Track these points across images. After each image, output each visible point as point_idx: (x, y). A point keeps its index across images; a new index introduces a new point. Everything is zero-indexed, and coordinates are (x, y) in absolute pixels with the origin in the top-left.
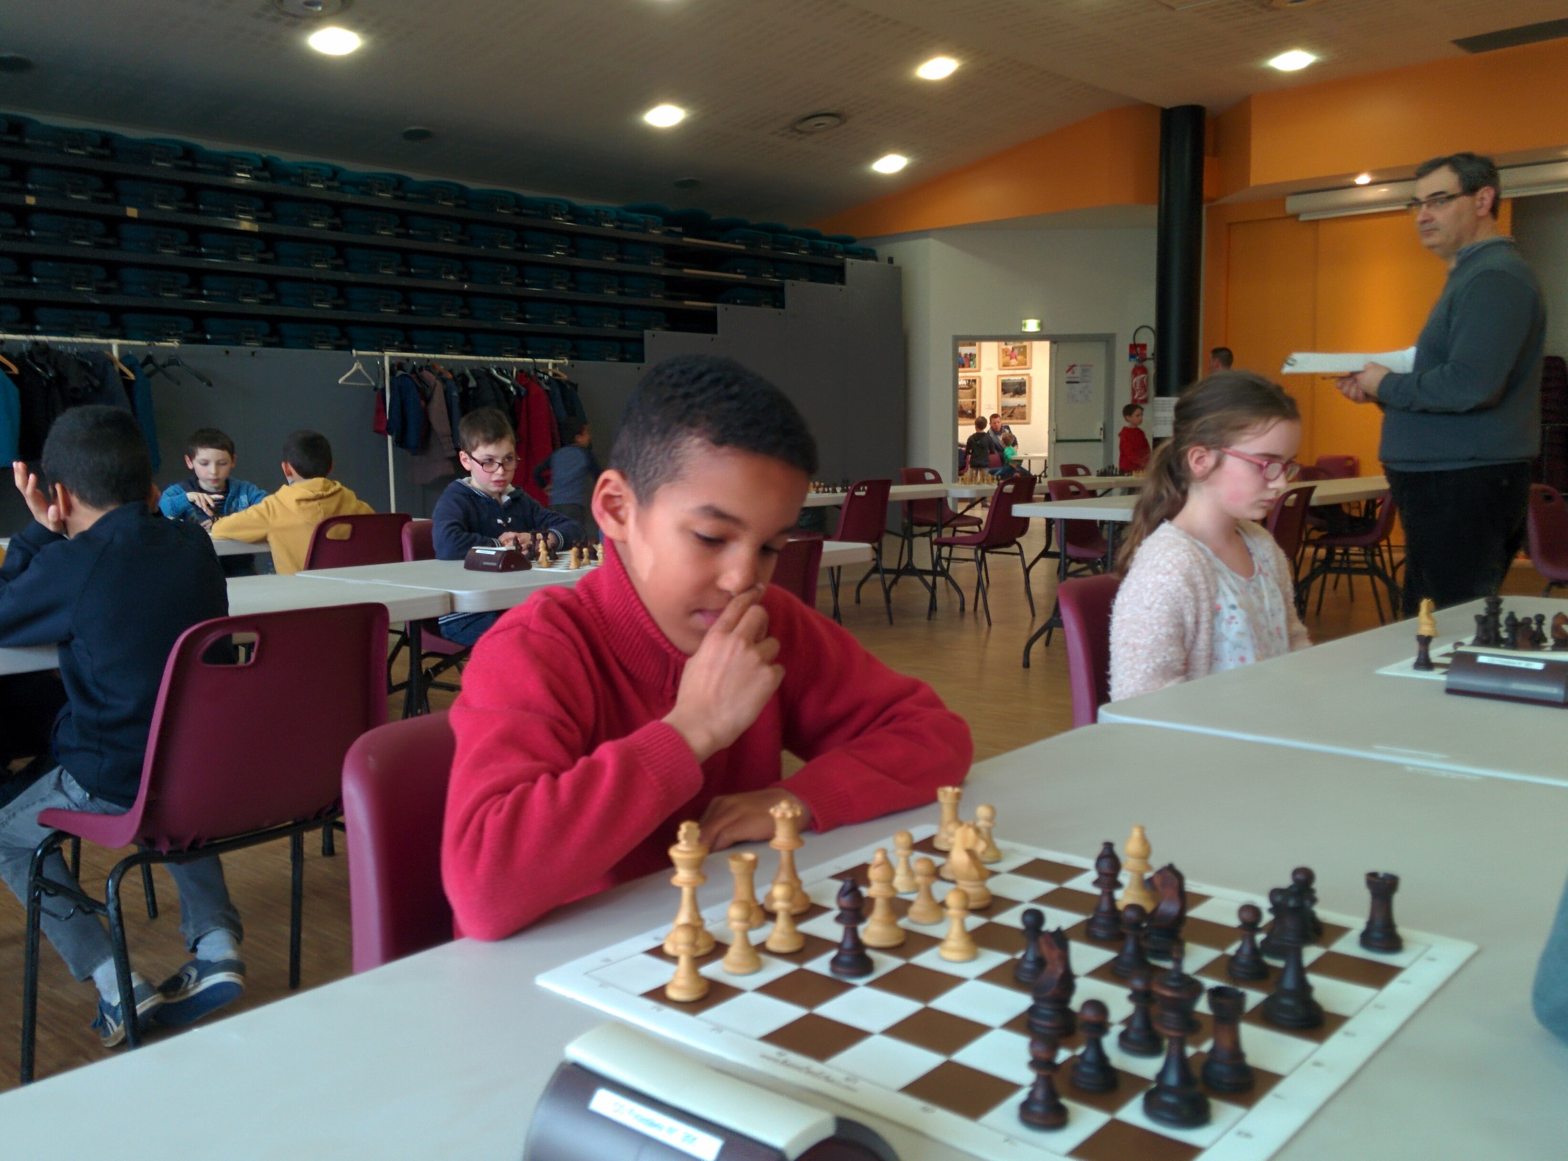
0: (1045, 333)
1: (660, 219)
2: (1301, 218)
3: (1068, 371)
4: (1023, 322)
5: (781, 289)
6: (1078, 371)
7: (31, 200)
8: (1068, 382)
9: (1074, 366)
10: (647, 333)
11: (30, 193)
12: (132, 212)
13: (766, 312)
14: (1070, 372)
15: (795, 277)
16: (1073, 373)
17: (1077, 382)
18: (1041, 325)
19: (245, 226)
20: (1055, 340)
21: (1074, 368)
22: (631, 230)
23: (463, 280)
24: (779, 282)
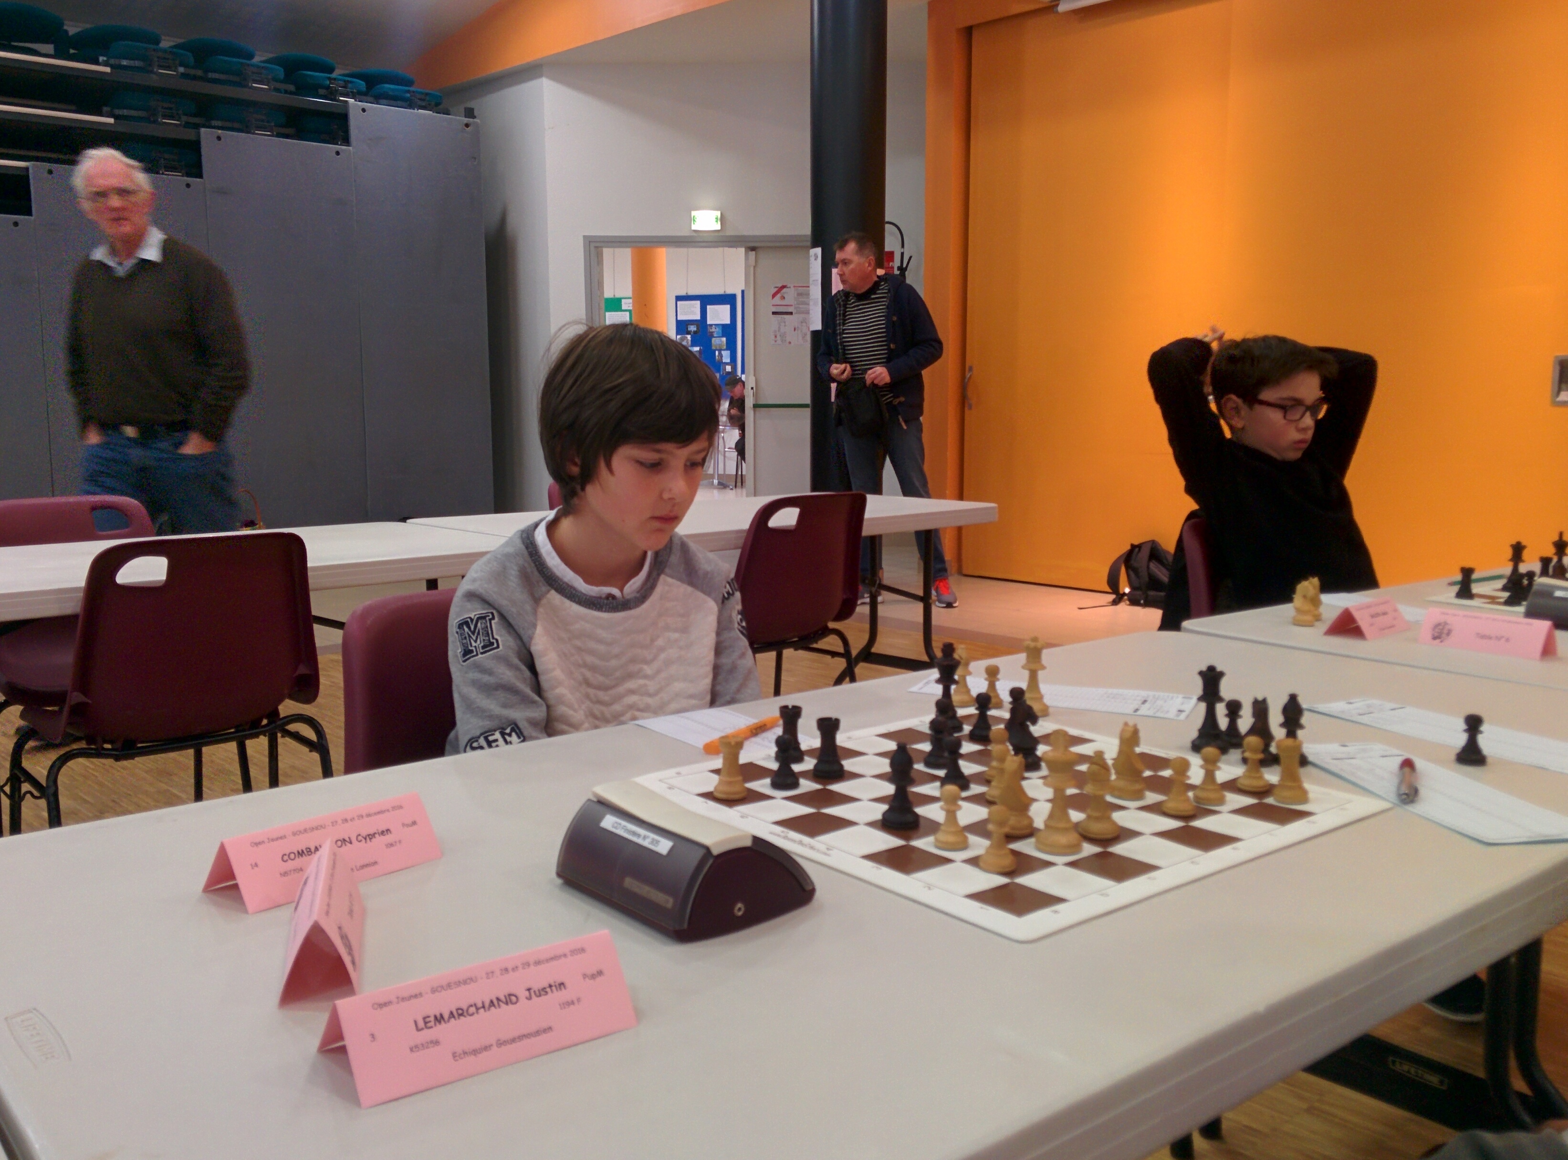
0: (730, 232)
3: (774, 296)
4: (694, 213)
5: (197, 143)
6: (790, 295)
8: (774, 313)
9: (784, 287)
14: (779, 296)
16: (783, 298)
17: (791, 313)
18: (723, 219)
20: (753, 246)
21: (784, 290)
24: (189, 135)
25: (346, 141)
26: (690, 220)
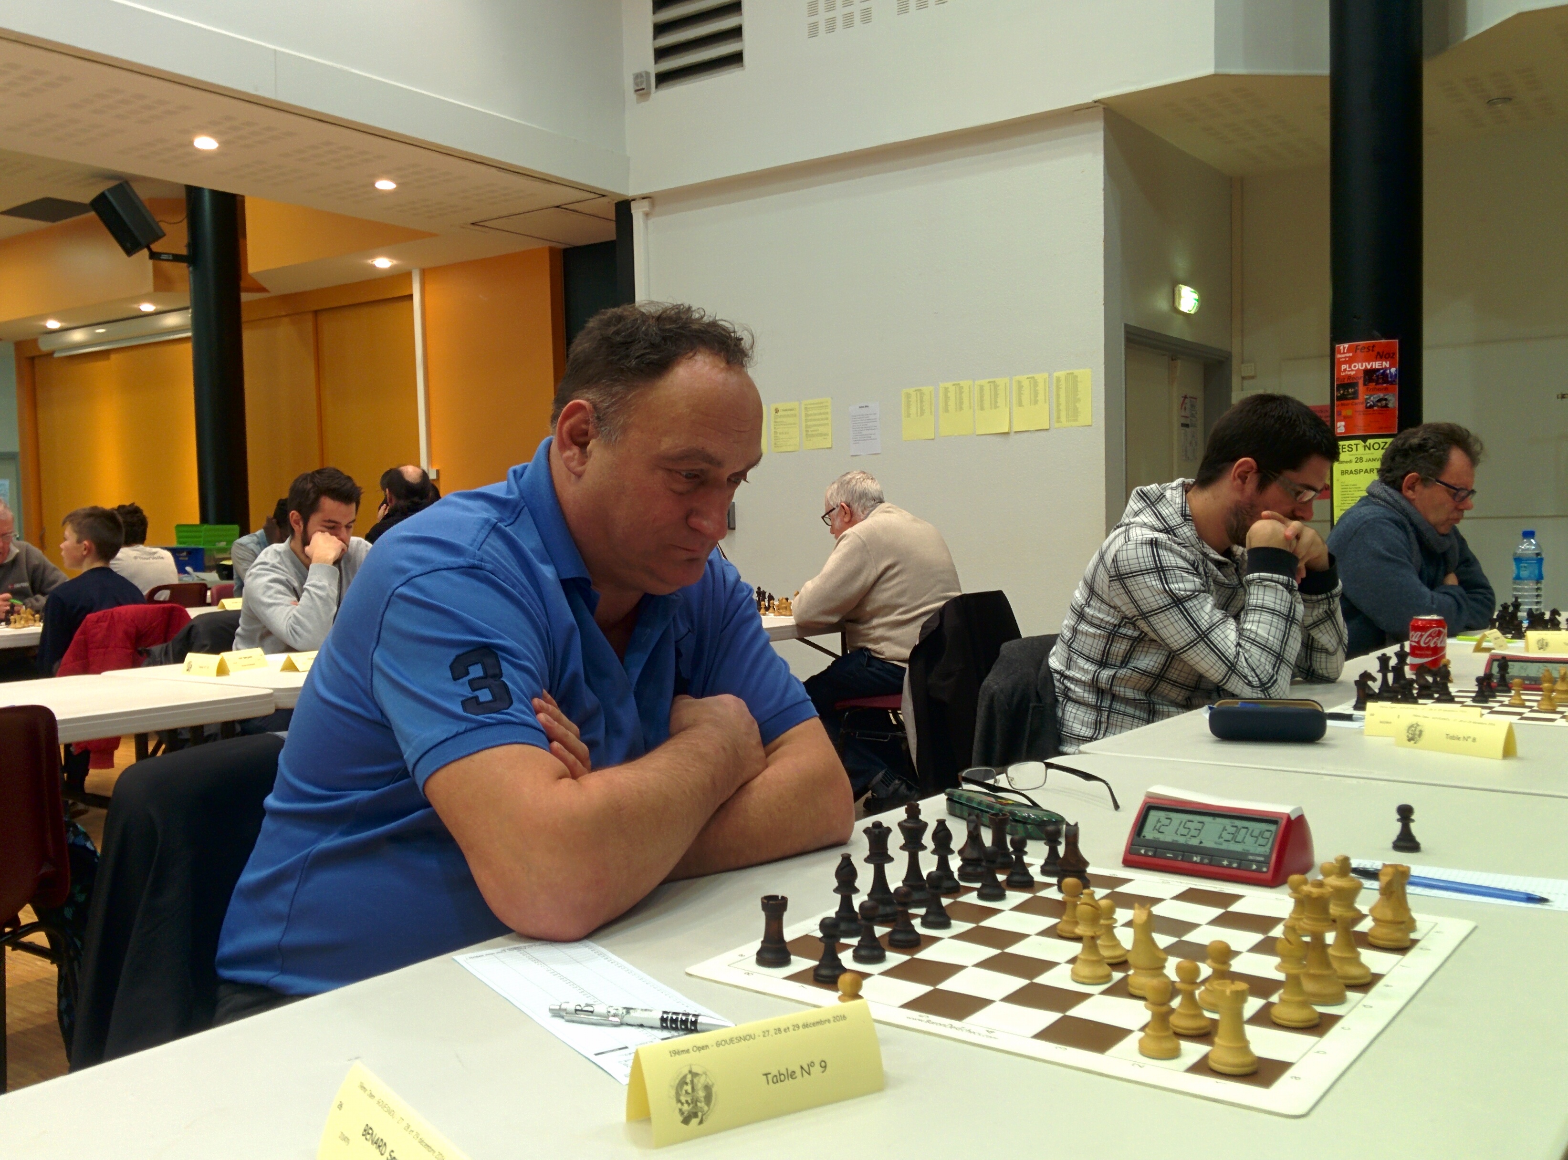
2: (56, 355)
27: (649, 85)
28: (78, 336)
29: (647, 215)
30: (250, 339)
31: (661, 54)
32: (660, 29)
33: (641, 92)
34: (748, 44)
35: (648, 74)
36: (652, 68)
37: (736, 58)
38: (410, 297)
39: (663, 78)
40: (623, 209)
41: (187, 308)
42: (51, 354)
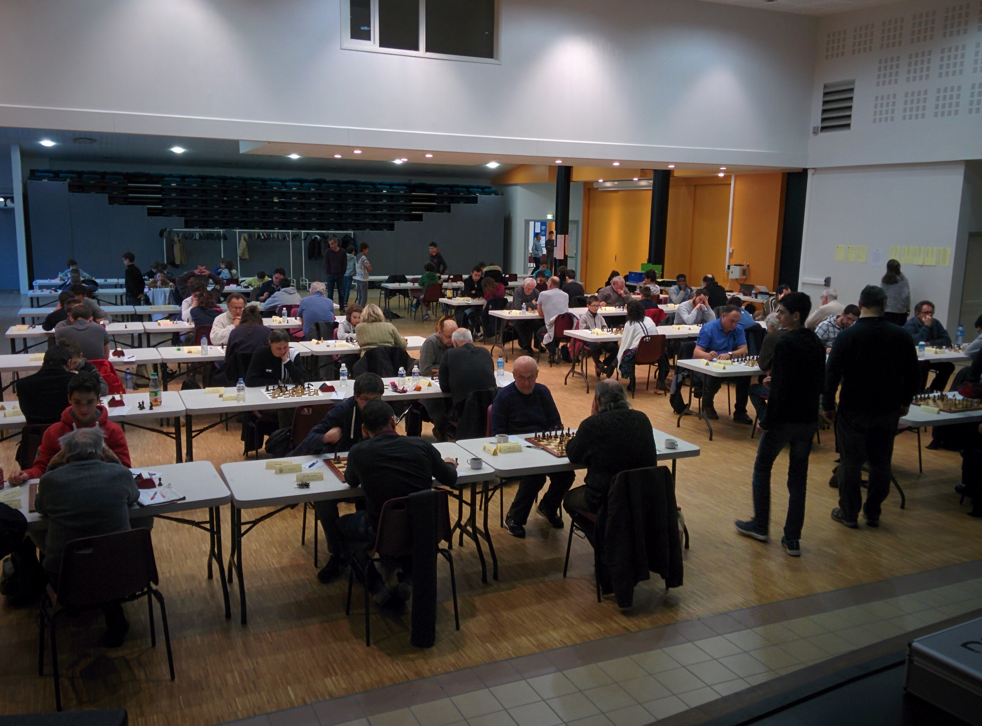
0: (555, 219)
1: (405, 187)
2: (599, 190)
5: (450, 207)
7: (225, 199)
10: (396, 222)
11: (225, 197)
12: (248, 199)
13: (446, 213)
15: (458, 202)
18: (553, 216)
19: (275, 200)
22: (395, 192)
23: (335, 210)
24: (449, 205)
25: (477, 203)
26: (547, 217)
27: (818, 132)
28: (608, 184)
29: (813, 174)
30: (672, 192)
31: (823, 120)
32: (824, 111)
33: (815, 133)
34: (853, 121)
35: (818, 127)
36: (819, 124)
37: (848, 126)
38: (730, 184)
39: (823, 129)
40: (805, 171)
41: (650, 179)
42: (598, 188)
